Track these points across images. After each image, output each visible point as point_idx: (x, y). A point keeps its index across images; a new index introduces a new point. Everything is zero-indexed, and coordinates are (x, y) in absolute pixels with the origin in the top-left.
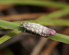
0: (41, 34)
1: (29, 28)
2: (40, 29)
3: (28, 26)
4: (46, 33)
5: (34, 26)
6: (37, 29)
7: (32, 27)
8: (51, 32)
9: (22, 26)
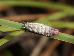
0: (44, 34)
1: (31, 28)
2: (43, 29)
3: (30, 27)
4: (49, 33)
5: (37, 27)
6: (40, 29)
7: (35, 28)
8: (54, 31)
9: (24, 27)
